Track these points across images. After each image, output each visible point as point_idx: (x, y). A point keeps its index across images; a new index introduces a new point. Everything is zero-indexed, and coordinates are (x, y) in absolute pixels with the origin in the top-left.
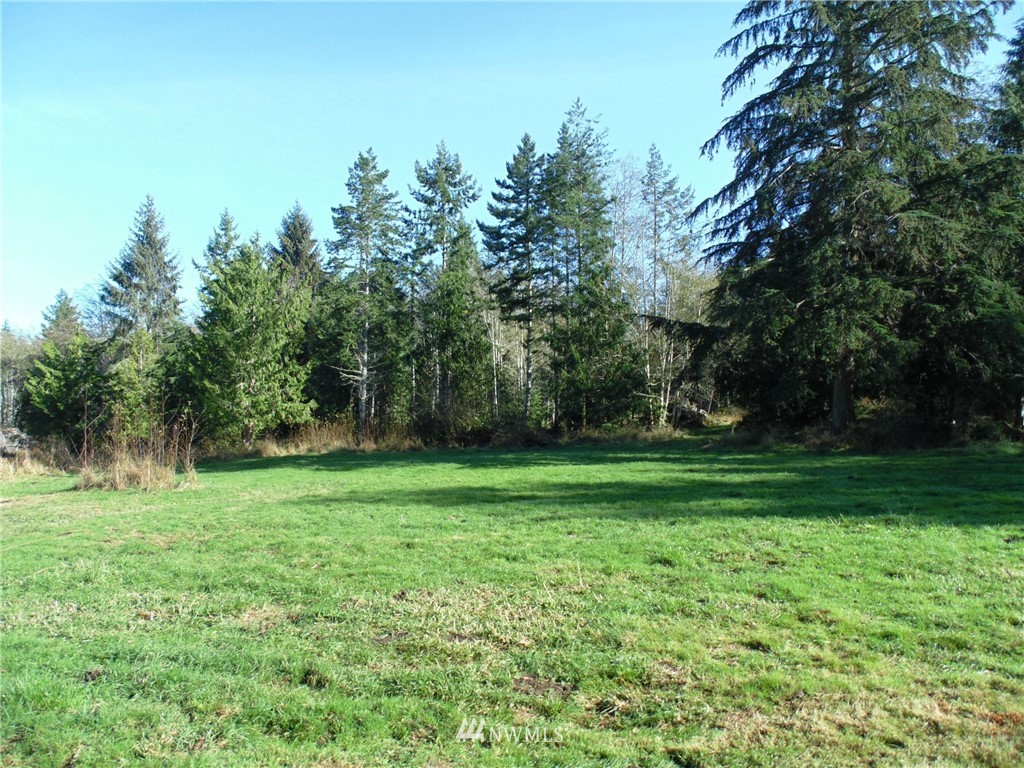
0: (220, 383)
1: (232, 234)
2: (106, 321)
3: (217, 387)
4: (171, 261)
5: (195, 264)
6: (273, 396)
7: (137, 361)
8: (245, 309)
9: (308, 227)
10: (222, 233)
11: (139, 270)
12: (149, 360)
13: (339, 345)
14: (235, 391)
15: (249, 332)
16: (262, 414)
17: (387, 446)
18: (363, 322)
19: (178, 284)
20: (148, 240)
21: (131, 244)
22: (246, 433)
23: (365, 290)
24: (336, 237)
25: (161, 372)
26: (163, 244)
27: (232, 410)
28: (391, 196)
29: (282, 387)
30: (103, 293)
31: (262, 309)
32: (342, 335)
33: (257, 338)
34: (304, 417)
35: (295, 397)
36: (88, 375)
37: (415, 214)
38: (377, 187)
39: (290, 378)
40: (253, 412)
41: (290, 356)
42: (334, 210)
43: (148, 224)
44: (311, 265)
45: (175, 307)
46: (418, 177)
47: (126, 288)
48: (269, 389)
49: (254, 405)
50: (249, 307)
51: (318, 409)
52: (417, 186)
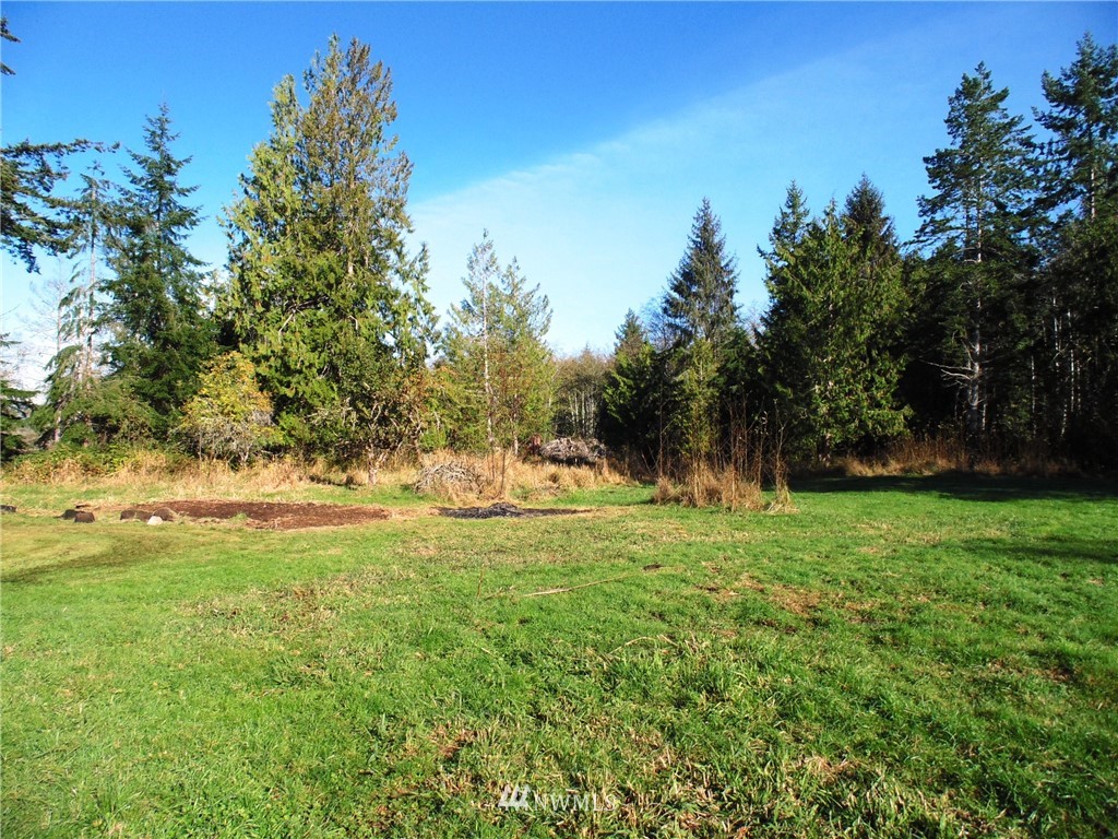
0: (793, 386)
1: (801, 210)
2: (668, 331)
3: (789, 391)
4: (727, 265)
5: (760, 251)
6: (858, 402)
7: (698, 372)
8: (820, 297)
9: (879, 203)
10: (789, 211)
11: (697, 277)
12: (709, 370)
13: (941, 334)
14: (810, 396)
15: (825, 323)
16: (843, 423)
17: (1021, 469)
18: (974, 302)
19: (735, 289)
20: (706, 246)
21: (689, 252)
22: (822, 447)
23: (976, 258)
24: (932, 193)
25: (722, 380)
26: (720, 247)
27: (808, 418)
28: (1012, 123)
29: (866, 389)
30: (664, 305)
31: (842, 293)
32: (943, 320)
33: (837, 329)
34: (896, 428)
35: (884, 402)
36: (656, 384)
37: (1042, 147)
38: (993, 114)
39: (877, 378)
40: (831, 420)
41: (878, 349)
42: (926, 160)
43: (705, 228)
44: (882, 248)
45: (732, 313)
46: (1047, 96)
47: (686, 298)
48: (850, 393)
49: (832, 412)
50: (825, 293)
51: (914, 417)
52: (1046, 107)
